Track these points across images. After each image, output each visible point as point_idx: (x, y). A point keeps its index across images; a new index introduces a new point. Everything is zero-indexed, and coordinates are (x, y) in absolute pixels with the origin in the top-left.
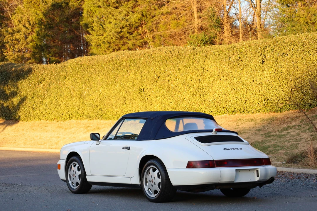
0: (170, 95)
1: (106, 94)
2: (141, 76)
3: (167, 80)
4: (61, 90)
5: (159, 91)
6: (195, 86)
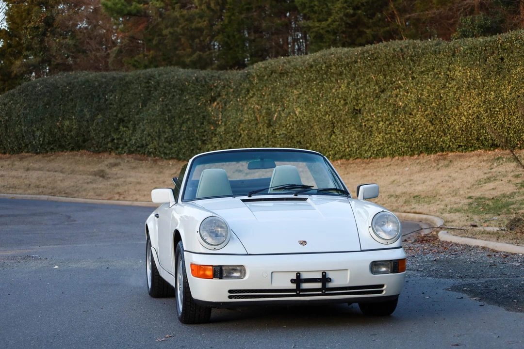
0: (397, 120)
1: (305, 118)
2: (356, 88)
3: (394, 95)
4: (242, 111)
5: (382, 114)
6: (434, 104)
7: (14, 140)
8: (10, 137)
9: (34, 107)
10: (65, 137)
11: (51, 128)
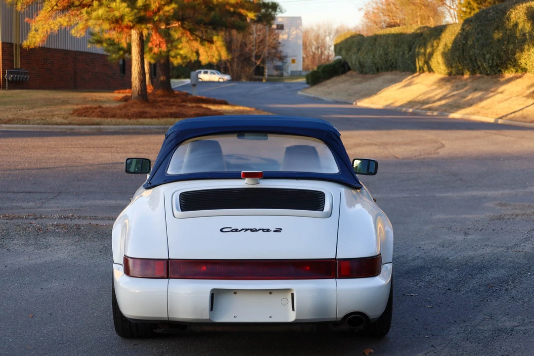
7: (469, 62)
8: (466, 60)
9: (485, 32)
10: (510, 60)
11: (498, 51)
